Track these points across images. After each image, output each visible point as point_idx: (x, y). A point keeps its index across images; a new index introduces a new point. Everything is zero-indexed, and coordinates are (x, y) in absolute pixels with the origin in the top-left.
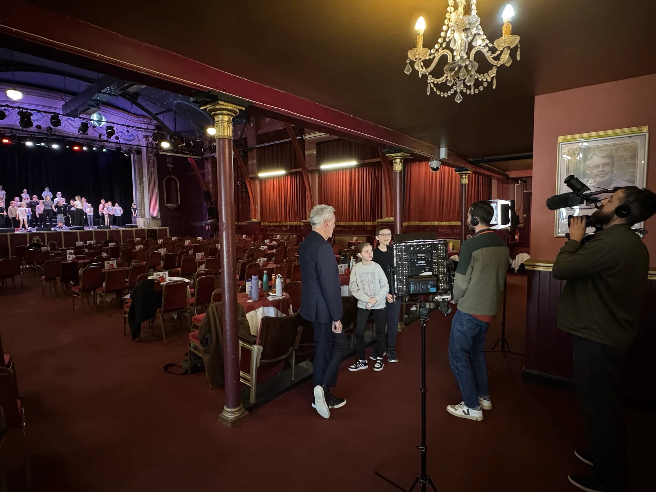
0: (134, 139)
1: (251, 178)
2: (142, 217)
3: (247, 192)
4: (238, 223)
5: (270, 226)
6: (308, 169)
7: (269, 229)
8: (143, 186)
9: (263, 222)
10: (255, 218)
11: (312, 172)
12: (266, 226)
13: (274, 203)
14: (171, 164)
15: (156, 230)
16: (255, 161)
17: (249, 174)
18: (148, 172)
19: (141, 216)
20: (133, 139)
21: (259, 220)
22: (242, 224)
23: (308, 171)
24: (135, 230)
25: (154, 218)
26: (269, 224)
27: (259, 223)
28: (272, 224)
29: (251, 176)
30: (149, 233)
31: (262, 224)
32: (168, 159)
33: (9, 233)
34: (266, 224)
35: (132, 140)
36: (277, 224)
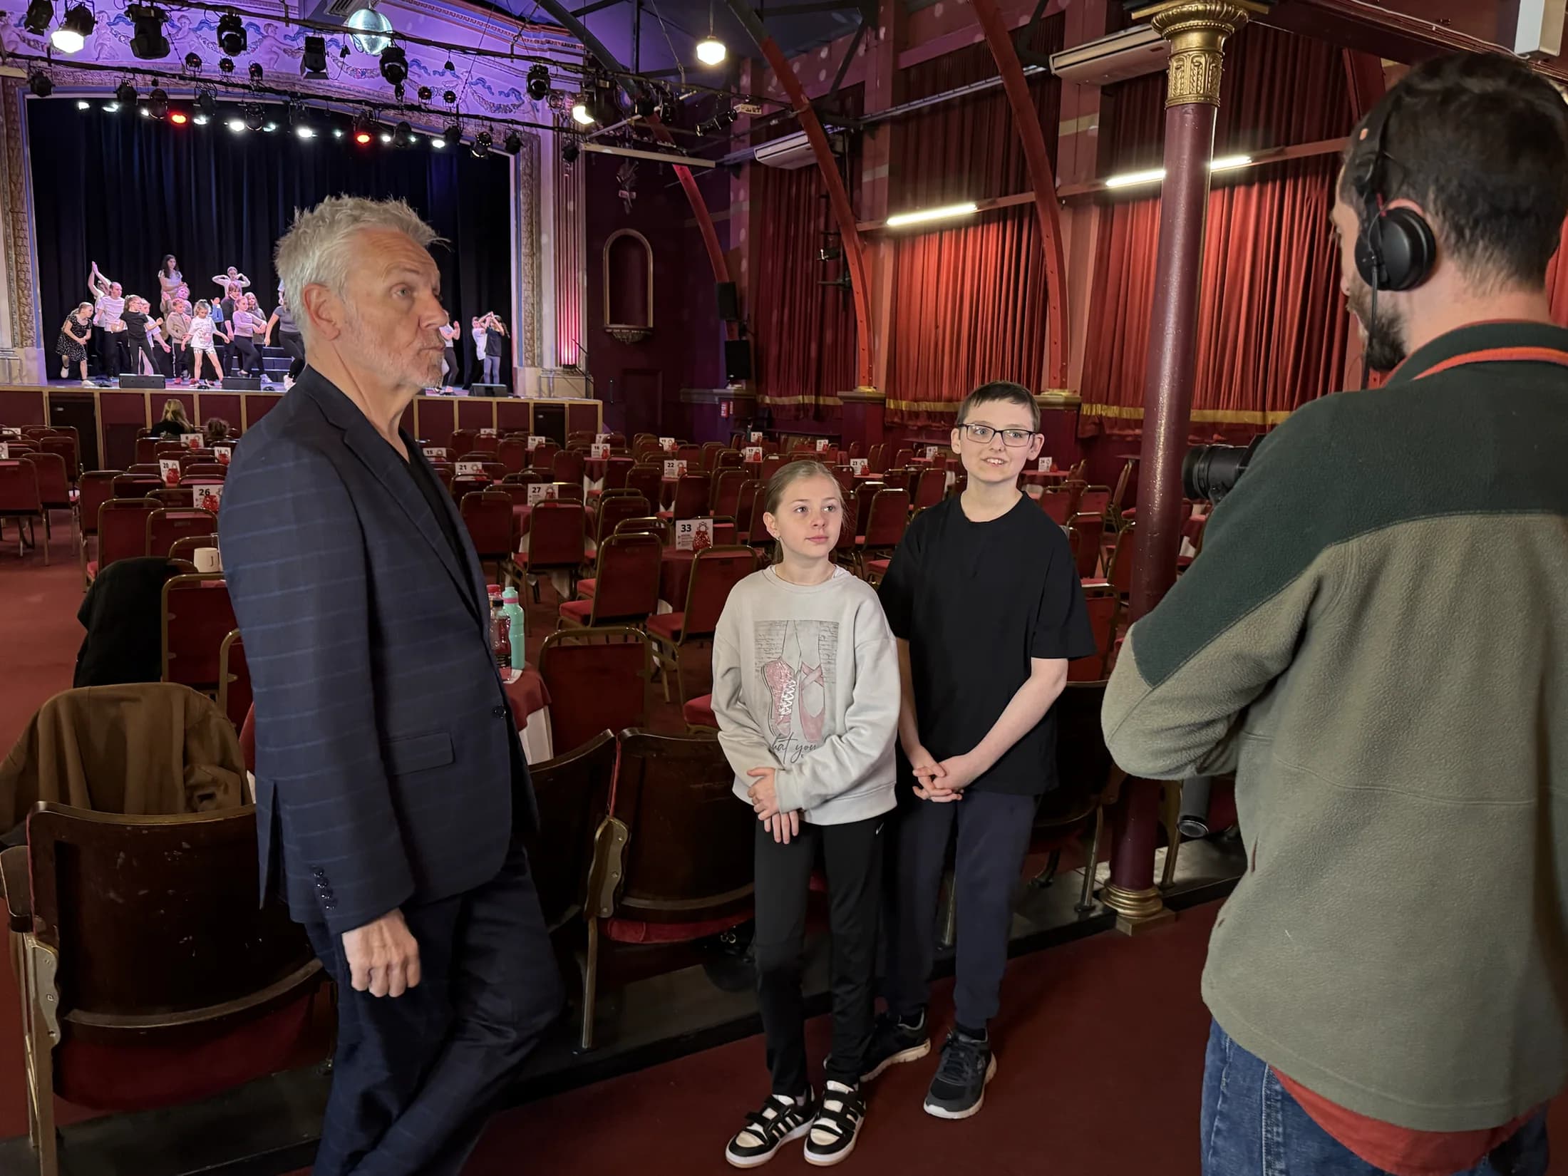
0: (519, 106)
1: (865, 235)
2: (533, 365)
3: (848, 290)
4: (816, 400)
5: (915, 415)
6: (1060, 194)
7: (912, 424)
8: (540, 263)
9: (895, 398)
10: (870, 384)
11: (1077, 204)
12: (902, 411)
13: (937, 327)
14: (631, 190)
15: (562, 406)
16: (884, 171)
17: (858, 218)
18: (557, 218)
19: (529, 362)
20: (517, 103)
21: (882, 389)
22: (830, 401)
23: (1060, 200)
24: (498, 403)
25: (570, 369)
26: (915, 407)
27: (880, 402)
28: (924, 406)
29: (865, 226)
30: (541, 416)
31: (891, 404)
32: (621, 172)
33: (148, 392)
34: (904, 405)
35: (514, 105)
36: (940, 407)
